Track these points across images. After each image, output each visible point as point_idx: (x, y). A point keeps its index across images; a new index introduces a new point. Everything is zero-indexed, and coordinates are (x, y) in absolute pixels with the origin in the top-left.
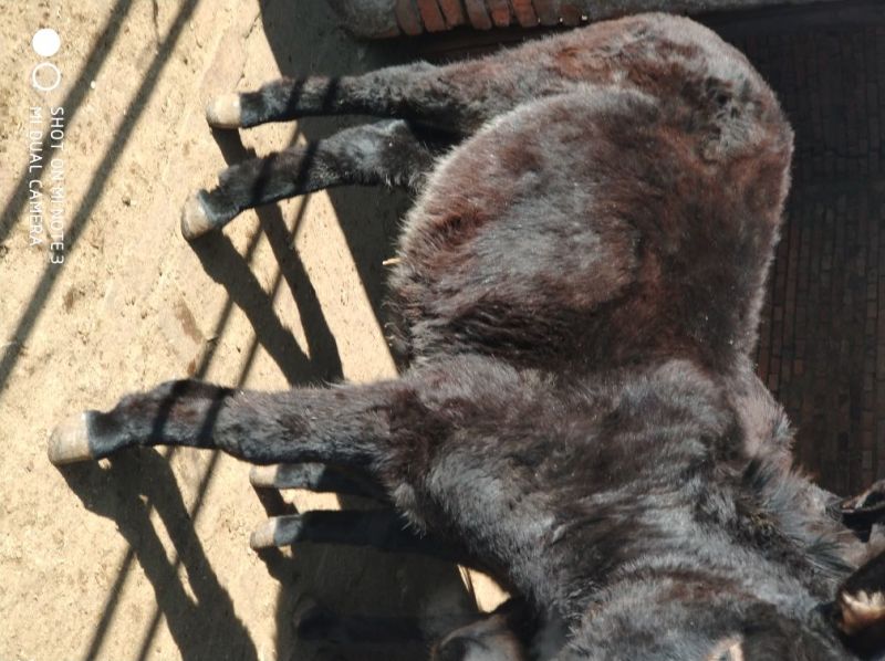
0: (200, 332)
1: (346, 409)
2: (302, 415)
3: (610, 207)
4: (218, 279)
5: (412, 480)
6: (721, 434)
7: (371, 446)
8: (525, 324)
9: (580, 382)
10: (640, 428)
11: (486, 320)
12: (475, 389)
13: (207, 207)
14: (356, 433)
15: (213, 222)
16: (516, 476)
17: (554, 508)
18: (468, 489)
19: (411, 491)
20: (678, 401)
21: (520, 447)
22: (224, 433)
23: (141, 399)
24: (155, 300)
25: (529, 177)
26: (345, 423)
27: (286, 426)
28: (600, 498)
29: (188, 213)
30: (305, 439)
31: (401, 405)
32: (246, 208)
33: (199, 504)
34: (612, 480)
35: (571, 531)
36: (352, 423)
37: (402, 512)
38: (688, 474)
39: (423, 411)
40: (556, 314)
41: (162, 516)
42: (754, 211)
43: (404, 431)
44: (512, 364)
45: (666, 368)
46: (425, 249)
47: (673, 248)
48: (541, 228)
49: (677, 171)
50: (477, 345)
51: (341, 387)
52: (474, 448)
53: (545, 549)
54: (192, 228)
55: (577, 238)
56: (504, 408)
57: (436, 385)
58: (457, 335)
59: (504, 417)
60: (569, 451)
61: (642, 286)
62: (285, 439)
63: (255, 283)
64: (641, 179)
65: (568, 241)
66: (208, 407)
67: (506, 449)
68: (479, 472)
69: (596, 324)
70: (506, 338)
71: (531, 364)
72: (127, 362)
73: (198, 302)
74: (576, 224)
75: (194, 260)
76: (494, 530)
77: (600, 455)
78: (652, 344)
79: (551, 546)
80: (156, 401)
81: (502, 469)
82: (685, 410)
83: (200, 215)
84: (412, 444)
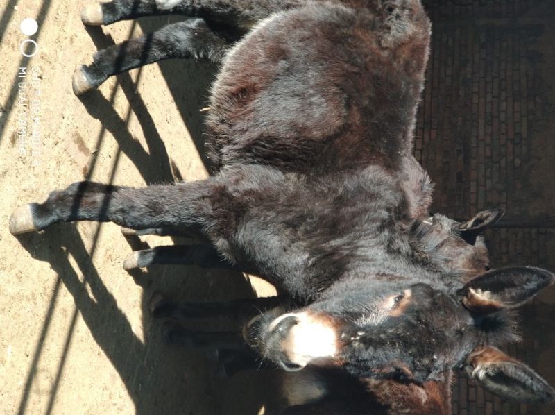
0: (87, 149)
1: (185, 198)
2: (160, 202)
3: (330, 81)
4: (95, 117)
5: (226, 237)
6: (397, 205)
7: (201, 219)
8: (286, 149)
9: (320, 180)
10: (354, 205)
11: (264, 146)
12: (260, 184)
13: (88, 76)
14: (193, 212)
15: (92, 85)
16: (287, 233)
17: (309, 249)
18: (260, 241)
19: (226, 242)
20: (373, 189)
21: (288, 217)
22: (115, 213)
23: (62, 195)
24: (61, 134)
25: (282, 63)
26: (186, 206)
27: (151, 208)
28: (334, 243)
29: (76, 80)
30: (163, 215)
31: (218, 195)
32: (111, 75)
33: (94, 248)
34: (340, 233)
35: (319, 260)
36: (190, 206)
37: (221, 253)
38: (381, 229)
39: (231, 198)
40: (303, 143)
41: (74, 257)
42: (409, 75)
43: (221, 209)
44: (280, 170)
45: (366, 171)
46: (226, 106)
47: (366, 103)
48: (292, 94)
49: (366, 56)
50: (260, 160)
51: (182, 184)
52: (262, 218)
53: (305, 270)
54: (80, 89)
55: (312, 99)
56: (278, 194)
57: (237, 182)
58: (248, 154)
59: (278, 200)
60: (316, 219)
61: (350, 126)
62: (151, 216)
63: (117, 116)
64: (346, 62)
65: (308, 101)
66: (103, 198)
67: (281, 218)
68: (265, 231)
69: (326, 147)
70: (276, 156)
71: (292, 170)
72: (49, 171)
73: (86, 131)
74: (311, 91)
75: (82, 107)
76: (275, 262)
77: (333, 220)
78: (358, 157)
79: (308, 268)
80: (71, 196)
81: (279, 230)
82: (378, 193)
83: (84, 81)
84: (225, 217)
